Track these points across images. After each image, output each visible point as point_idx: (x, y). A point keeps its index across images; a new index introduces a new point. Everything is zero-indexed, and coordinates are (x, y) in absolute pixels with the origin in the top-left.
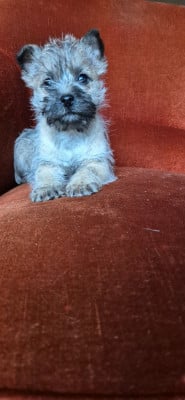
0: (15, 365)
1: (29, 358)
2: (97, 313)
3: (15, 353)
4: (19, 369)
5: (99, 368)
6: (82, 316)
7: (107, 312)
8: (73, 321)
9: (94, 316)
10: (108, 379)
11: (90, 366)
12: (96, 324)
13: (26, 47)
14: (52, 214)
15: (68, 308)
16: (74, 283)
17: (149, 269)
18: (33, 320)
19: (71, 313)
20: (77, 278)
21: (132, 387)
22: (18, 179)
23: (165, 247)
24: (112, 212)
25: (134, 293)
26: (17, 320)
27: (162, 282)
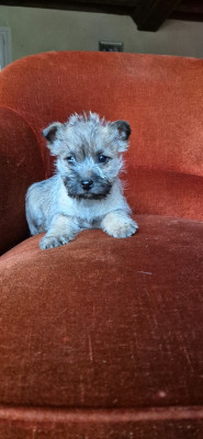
0: (20, 385)
1: (32, 379)
2: (90, 343)
3: (20, 376)
4: (23, 388)
5: (89, 386)
6: (77, 346)
7: (98, 342)
8: (70, 349)
9: (87, 345)
10: (97, 394)
11: (81, 385)
12: (88, 352)
13: (51, 126)
14: (58, 262)
15: (65, 339)
16: (72, 318)
17: (138, 305)
18: (36, 349)
19: (68, 343)
20: (75, 315)
21: (116, 401)
22: (33, 229)
23: (154, 287)
24: (111, 258)
25: (123, 326)
26: (23, 350)
27: (148, 317)
